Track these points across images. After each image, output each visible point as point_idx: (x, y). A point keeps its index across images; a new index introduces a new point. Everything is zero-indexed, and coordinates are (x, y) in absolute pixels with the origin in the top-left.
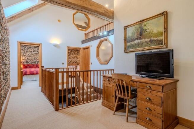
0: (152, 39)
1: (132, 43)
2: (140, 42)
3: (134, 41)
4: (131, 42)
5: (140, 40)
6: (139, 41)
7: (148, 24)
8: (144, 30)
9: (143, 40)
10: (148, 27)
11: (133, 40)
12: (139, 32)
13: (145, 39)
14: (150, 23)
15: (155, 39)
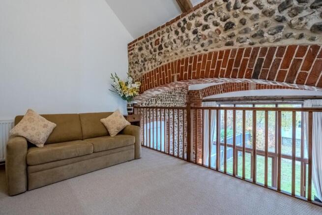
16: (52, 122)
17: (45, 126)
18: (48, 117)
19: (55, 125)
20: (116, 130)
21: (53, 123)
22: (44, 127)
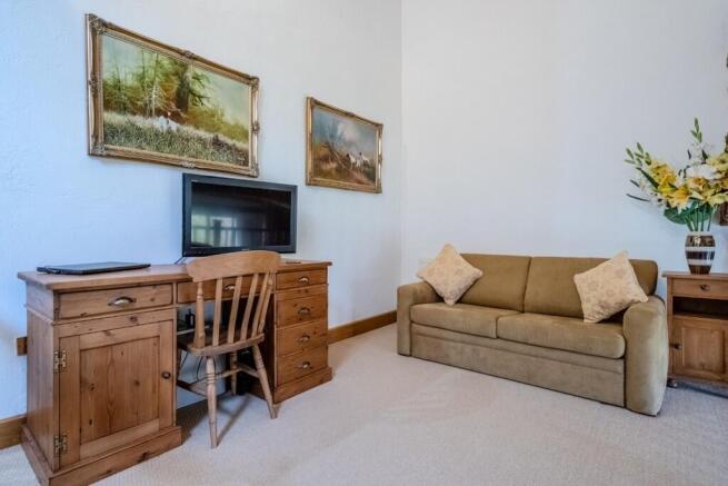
0: (222, 138)
1: (140, 121)
2: (178, 130)
3: (151, 115)
4: (134, 114)
5: (178, 125)
6: (174, 126)
7: (209, 81)
8: (194, 95)
9: (189, 130)
10: (207, 90)
11: (145, 111)
12: (174, 90)
13: (197, 127)
14: (214, 83)
15: (230, 142)
16: (475, 266)
17: (458, 272)
18: (470, 259)
19: (481, 273)
20: (598, 309)
21: (477, 270)
22: (456, 274)
